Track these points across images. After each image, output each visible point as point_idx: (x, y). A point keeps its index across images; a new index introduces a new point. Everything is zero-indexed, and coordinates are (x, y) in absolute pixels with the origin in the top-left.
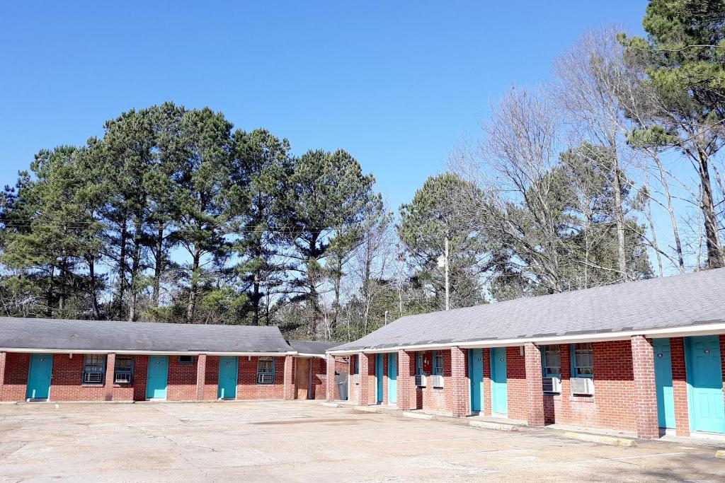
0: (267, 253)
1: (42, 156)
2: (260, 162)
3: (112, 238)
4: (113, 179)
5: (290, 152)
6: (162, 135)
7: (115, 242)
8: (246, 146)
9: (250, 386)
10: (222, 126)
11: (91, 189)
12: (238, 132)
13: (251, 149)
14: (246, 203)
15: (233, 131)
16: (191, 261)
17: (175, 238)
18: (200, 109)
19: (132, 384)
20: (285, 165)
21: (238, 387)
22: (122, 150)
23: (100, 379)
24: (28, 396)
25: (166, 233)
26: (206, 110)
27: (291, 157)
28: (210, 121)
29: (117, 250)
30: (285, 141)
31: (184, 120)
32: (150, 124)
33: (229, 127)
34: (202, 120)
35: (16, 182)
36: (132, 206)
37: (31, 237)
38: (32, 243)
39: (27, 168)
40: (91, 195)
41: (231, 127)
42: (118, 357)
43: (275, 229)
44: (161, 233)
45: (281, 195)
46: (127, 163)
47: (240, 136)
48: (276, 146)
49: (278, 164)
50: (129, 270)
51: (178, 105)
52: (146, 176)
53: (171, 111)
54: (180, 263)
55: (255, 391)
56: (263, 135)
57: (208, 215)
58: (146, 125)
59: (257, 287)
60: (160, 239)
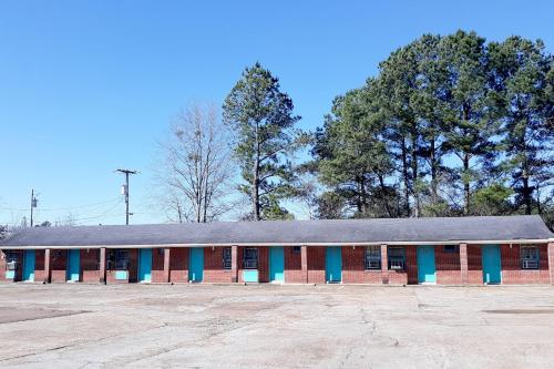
0: (533, 149)
1: (337, 101)
2: (514, 67)
3: (395, 154)
4: (388, 106)
5: (545, 50)
6: (422, 63)
7: (398, 157)
8: (499, 54)
9: (515, 272)
10: (474, 42)
11: (371, 117)
12: (490, 45)
13: (504, 56)
14: (504, 106)
15: (485, 45)
16: (462, 164)
17: (446, 147)
18: (454, 33)
19: (404, 269)
20: (541, 63)
21: (503, 273)
22: (393, 82)
23: (377, 265)
24: (327, 279)
25: (437, 144)
26: (459, 32)
27: (547, 55)
28: (462, 42)
29: (399, 163)
30: (538, 42)
31: (440, 45)
32: (413, 56)
33: (481, 41)
34: (456, 41)
35: (323, 123)
36: (404, 125)
37: (334, 161)
38: (335, 165)
39: (329, 112)
40: (372, 122)
41: (484, 41)
42: (390, 248)
43: (540, 126)
44: (433, 145)
45: (539, 92)
46: (397, 91)
47: (493, 47)
48: (529, 48)
49: (533, 65)
50: (411, 178)
51: (434, 35)
52: (412, 98)
53: (429, 41)
54: (452, 167)
55: (520, 276)
56: (516, 40)
57: (471, 122)
58: (409, 57)
59: (526, 181)
60: (432, 149)
